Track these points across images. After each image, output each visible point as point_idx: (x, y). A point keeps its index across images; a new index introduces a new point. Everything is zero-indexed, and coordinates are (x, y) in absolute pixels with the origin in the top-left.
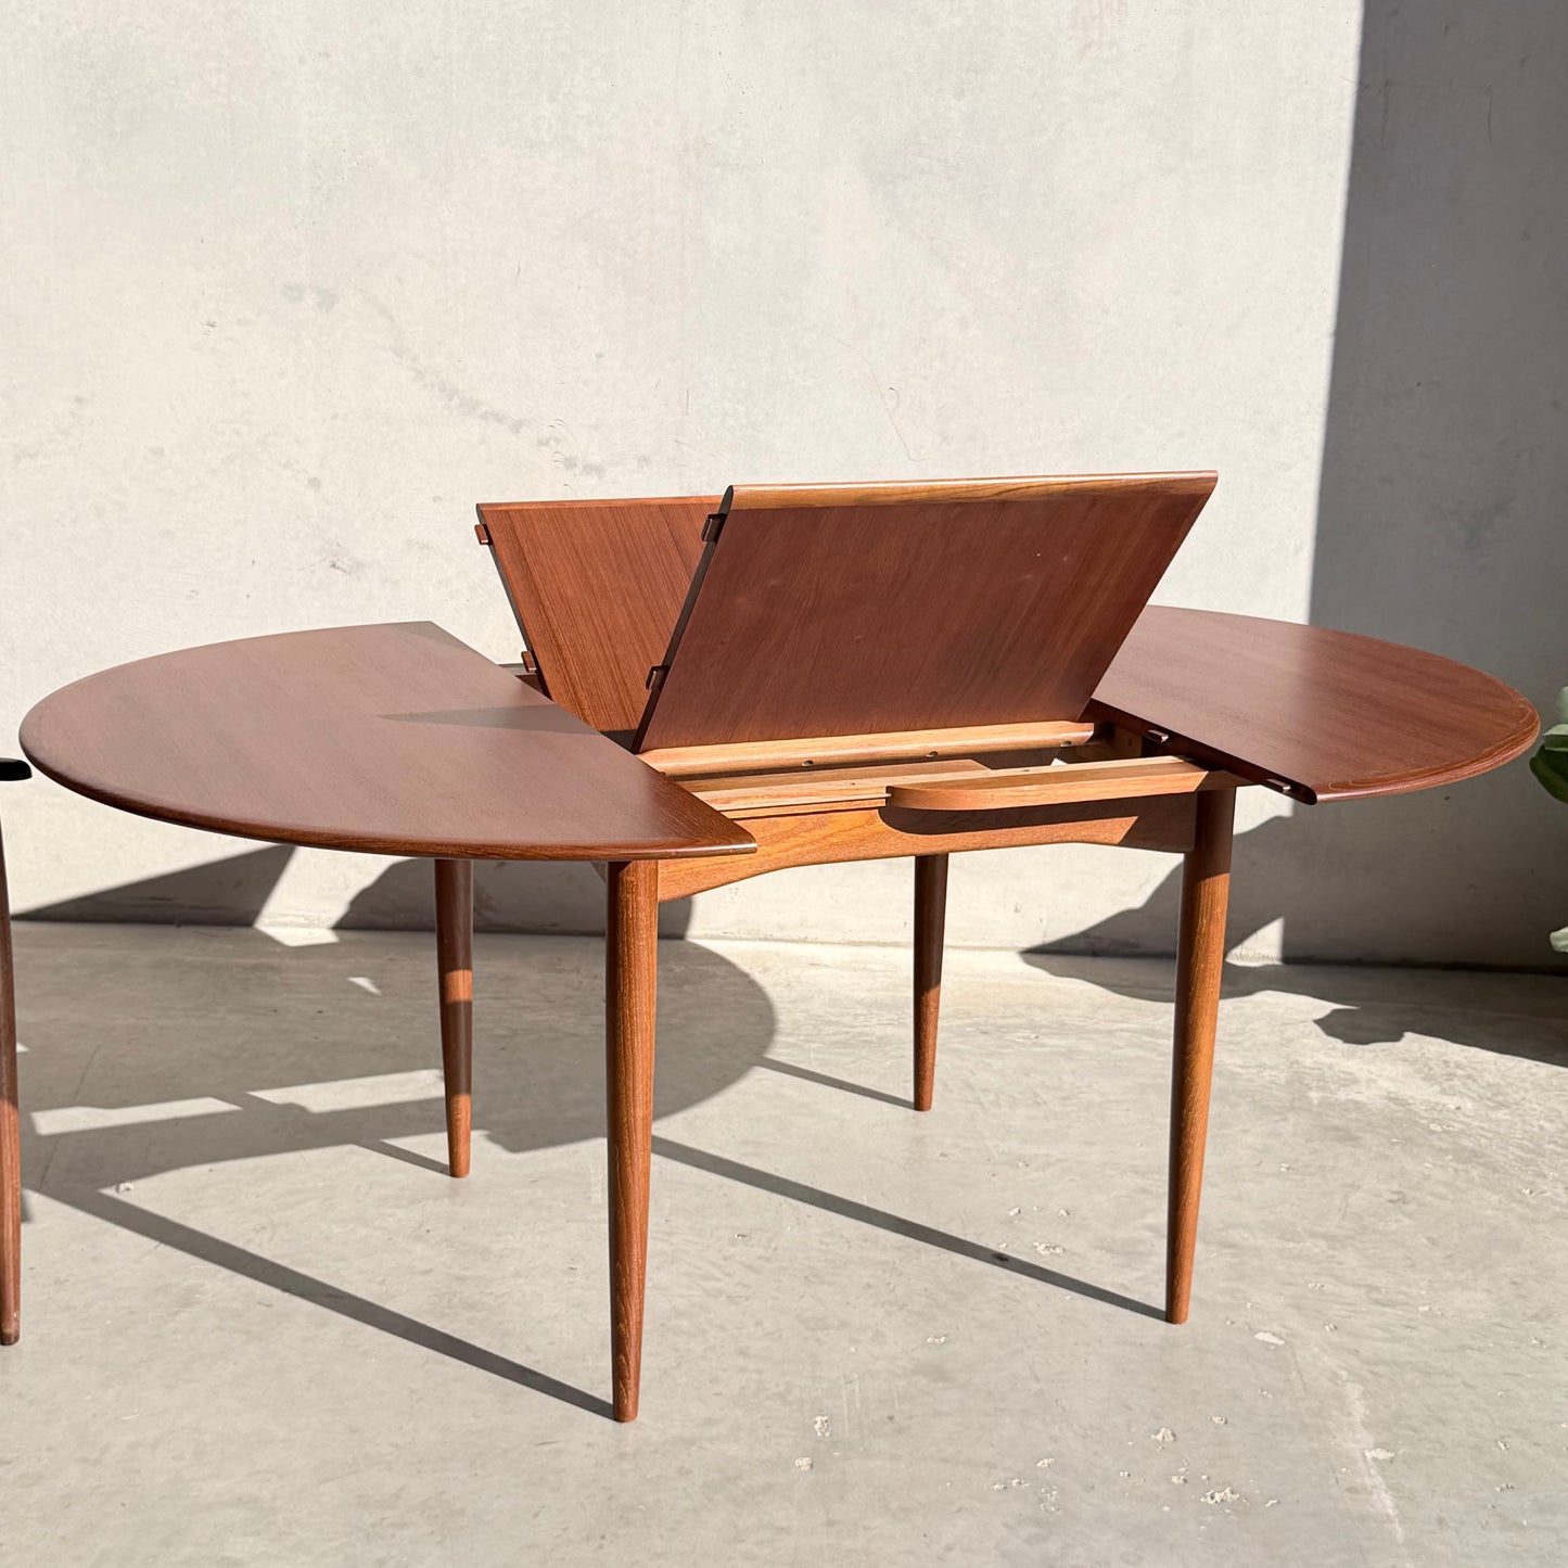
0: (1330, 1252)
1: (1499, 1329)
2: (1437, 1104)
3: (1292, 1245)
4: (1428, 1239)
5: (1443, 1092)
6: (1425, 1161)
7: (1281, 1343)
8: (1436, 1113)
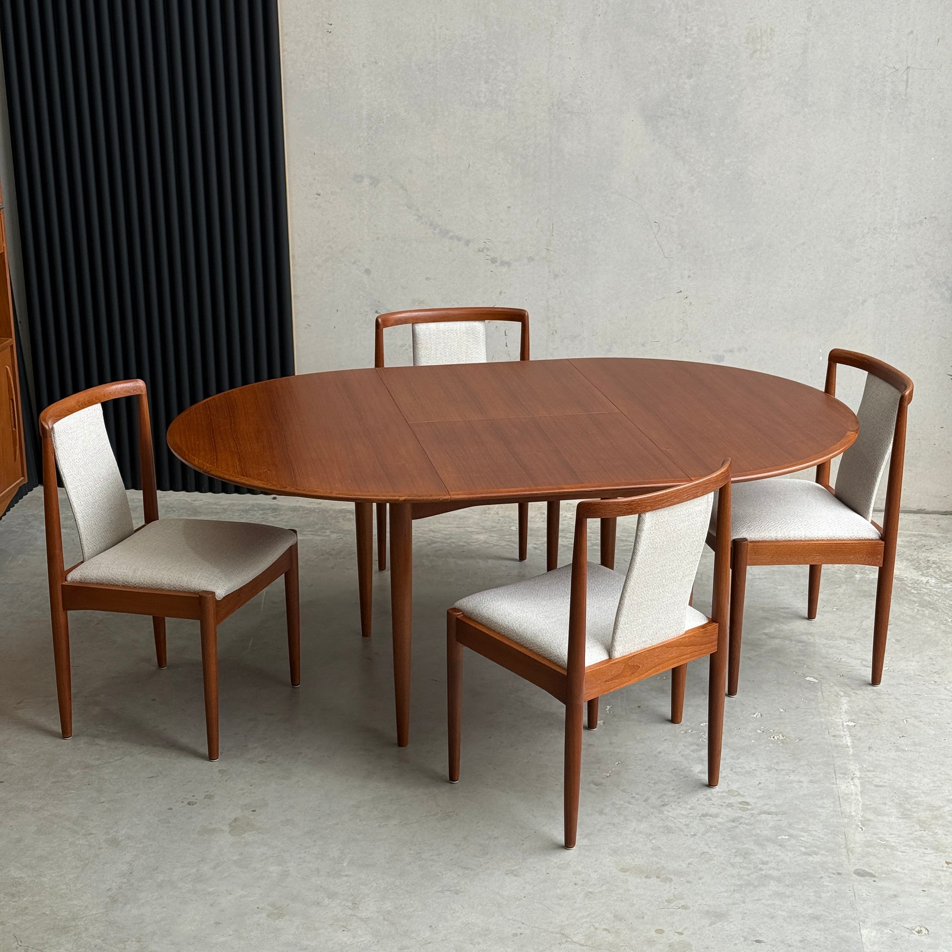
0: (848, 645)
1: (918, 677)
2: (918, 580)
3: (831, 642)
4: (896, 640)
5: (922, 575)
6: (905, 606)
7: (817, 681)
8: (916, 584)
